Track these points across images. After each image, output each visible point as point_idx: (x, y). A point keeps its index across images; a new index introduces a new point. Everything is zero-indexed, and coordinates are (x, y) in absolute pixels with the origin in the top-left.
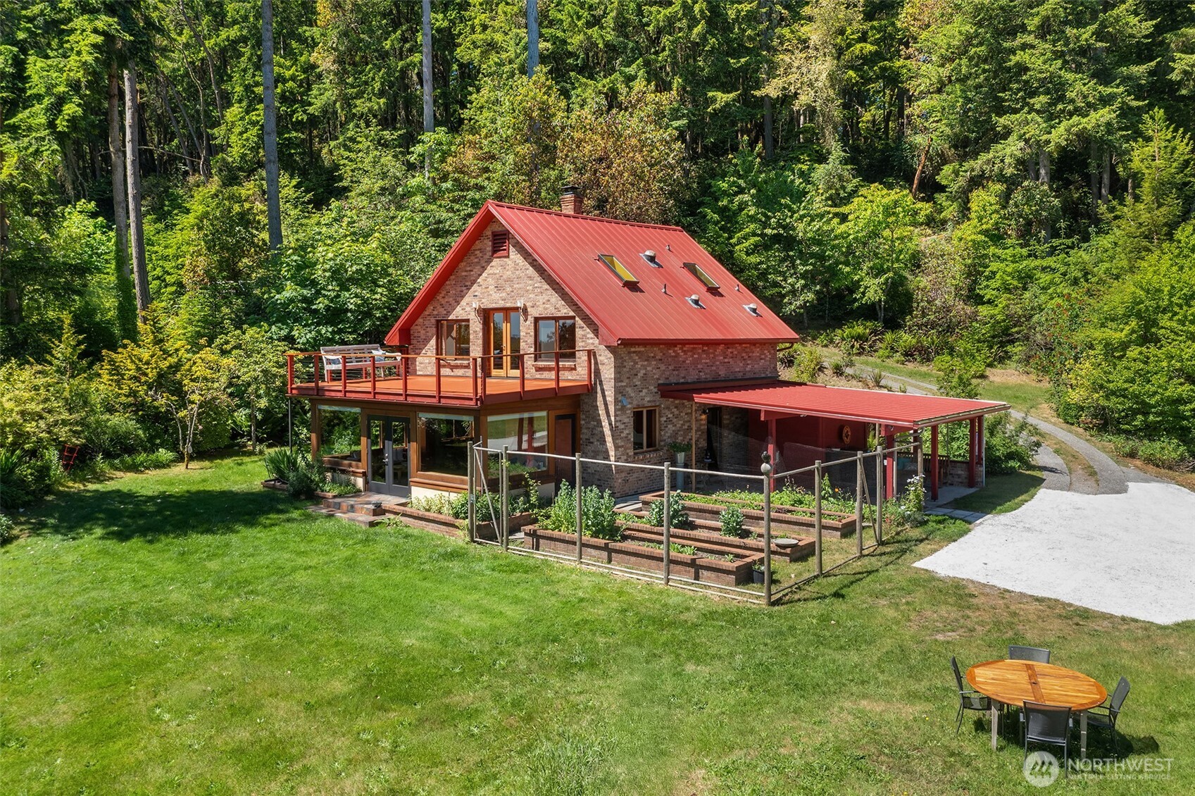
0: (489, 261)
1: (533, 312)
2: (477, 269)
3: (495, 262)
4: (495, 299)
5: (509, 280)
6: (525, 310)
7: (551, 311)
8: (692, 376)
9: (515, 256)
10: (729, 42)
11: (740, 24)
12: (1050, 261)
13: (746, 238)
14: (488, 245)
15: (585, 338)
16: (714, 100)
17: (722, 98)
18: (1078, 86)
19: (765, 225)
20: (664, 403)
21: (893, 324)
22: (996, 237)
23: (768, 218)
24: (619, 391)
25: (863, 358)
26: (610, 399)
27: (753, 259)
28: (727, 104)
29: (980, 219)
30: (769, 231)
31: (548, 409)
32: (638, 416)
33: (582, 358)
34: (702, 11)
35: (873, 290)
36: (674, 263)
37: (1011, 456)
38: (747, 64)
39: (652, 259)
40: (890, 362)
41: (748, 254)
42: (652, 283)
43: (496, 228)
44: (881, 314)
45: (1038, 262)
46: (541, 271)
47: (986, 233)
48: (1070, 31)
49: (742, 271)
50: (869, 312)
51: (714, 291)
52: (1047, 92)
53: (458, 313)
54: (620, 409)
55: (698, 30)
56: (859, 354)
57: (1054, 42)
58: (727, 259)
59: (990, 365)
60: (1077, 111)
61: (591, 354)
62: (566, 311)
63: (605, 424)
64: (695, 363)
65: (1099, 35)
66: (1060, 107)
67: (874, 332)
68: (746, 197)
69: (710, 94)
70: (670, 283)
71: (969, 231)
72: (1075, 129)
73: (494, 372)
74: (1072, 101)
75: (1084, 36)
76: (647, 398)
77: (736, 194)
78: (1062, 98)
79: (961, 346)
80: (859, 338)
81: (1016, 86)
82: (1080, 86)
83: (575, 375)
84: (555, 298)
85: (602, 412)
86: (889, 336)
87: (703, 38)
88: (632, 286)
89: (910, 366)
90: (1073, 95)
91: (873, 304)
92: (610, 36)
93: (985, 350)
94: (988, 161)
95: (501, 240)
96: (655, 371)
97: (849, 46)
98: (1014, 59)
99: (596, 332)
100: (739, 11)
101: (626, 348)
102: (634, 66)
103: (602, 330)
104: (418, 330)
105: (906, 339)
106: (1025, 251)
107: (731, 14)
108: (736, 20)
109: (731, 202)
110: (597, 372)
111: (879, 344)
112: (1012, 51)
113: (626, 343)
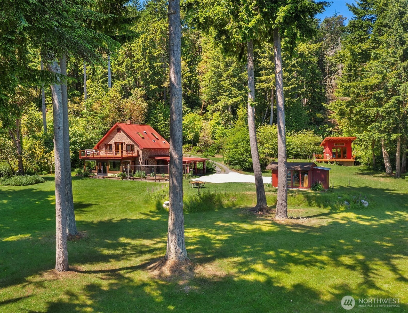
0: (116, 134)
1: (126, 143)
2: (114, 135)
3: (118, 134)
4: (118, 141)
5: (121, 137)
6: (124, 143)
7: (129, 143)
8: (154, 155)
9: (122, 133)
10: (155, 72)
11: (157, 68)
12: (229, 130)
13: (161, 124)
14: (116, 131)
15: (136, 147)
16: (151, 87)
17: (153, 87)
18: (234, 91)
19: (165, 121)
20: (150, 159)
21: (195, 145)
22: (219, 124)
23: (166, 120)
24: (143, 157)
25: (188, 152)
26: (141, 158)
27: (163, 129)
28: (155, 88)
29: (215, 120)
30: (166, 123)
31: (131, 160)
32: (145, 161)
33: (136, 151)
34: (148, 65)
35: (190, 136)
36: (149, 133)
37: (211, 169)
38: (160, 78)
39: (145, 133)
40: (194, 153)
41: (162, 128)
42: (146, 138)
43: (118, 127)
44: (192, 142)
45: (227, 130)
46: (127, 135)
47: (216, 123)
48: (232, 79)
49: (160, 132)
50: (190, 142)
51: (157, 139)
52: (228, 92)
53: (110, 143)
54: (143, 160)
55: (147, 70)
56: (187, 151)
57: (229, 81)
58: (156, 129)
59: (216, 154)
60: (235, 97)
61: (138, 150)
62: (132, 143)
63: (140, 162)
64: (155, 152)
65: (238, 80)
66: (231, 95)
67: (191, 146)
68: (161, 115)
69: (150, 86)
70: (149, 137)
71: (213, 122)
72: (233, 101)
73: (117, 154)
74: (233, 94)
75: (235, 80)
76: (147, 158)
77: (158, 114)
78: (231, 93)
79: (209, 149)
80: (187, 148)
81: (222, 89)
82: (235, 91)
83: (135, 154)
84: (130, 141)
85: (140, 160)
86: (194, 147)
87: (148, 72)
88: (143, 138)
89: (198, 154)
90: (233, 93)
91: (191, 140)
92: (124, 70)
93: (215, 151)
94: (217, 106)
95: (119, 130)
96: (148, 153)
97: (185, 73)
98: (221, 83)
99: (139, 147)
100: (157, 65)
101: (144, 150)
102: (131, 78)
103: (140, 146)
104: (101, 146)
105: (198, 148)
106: (224, 128)
107: (155, 65)
108: (157, 67)
109: (157, 116)
110: (139, 154)
111: (192, 149)
112: (221, 81)
113: (144, 148)
